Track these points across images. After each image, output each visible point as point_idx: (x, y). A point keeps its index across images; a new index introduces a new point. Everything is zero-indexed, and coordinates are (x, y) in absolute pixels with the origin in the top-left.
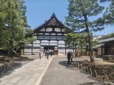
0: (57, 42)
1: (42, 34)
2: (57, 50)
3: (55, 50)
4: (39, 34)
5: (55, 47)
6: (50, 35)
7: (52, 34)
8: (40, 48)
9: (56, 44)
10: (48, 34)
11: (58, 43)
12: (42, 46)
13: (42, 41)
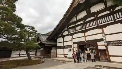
0: (100, 31)
1: (73, 25)
2: (104, 48)
3: (100, 48)
4: (70, 27)
5: (99, 43)
6: (85, 23)
7: (87, 20)
8: (73, 47)
9: (100, 37)
10: (82, 22)
11: (103, 32)
12: (74, 43)
13: (74, 36)
